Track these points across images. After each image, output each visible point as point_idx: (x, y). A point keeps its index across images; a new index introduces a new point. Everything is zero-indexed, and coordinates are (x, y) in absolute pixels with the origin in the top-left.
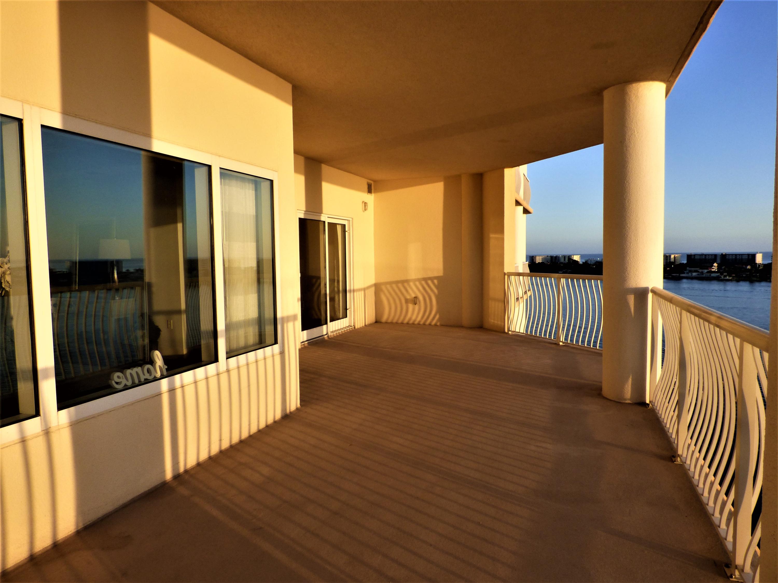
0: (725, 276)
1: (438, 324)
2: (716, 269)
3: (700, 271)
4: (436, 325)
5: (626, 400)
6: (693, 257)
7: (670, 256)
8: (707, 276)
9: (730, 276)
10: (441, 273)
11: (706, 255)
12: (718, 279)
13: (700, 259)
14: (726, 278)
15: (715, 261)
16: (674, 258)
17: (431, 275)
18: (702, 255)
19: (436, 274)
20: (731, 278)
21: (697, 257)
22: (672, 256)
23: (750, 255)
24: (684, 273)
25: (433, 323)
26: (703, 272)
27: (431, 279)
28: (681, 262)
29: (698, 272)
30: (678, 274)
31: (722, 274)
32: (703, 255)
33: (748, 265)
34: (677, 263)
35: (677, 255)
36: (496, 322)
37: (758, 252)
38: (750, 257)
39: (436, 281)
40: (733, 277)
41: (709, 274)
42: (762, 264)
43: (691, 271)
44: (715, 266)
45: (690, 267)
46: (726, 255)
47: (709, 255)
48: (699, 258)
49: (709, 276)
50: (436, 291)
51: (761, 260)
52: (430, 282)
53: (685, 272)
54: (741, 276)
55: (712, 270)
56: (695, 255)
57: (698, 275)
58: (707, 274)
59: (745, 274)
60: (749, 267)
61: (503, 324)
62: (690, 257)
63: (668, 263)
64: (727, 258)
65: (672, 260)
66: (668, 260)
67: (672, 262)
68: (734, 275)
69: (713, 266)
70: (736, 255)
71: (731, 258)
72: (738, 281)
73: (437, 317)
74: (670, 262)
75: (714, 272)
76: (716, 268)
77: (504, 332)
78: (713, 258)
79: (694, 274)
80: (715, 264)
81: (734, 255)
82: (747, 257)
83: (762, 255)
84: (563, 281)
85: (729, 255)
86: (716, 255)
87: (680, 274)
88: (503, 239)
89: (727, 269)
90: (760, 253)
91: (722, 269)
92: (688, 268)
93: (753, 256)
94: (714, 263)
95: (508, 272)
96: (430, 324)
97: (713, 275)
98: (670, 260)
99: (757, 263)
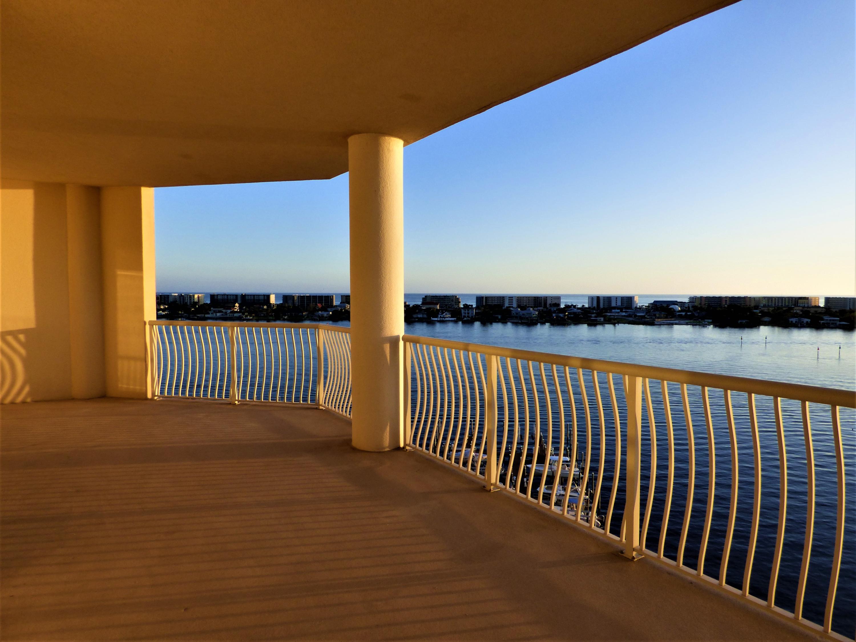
0: (246, 316)
1: (29, 400)
2: (238, 310)
3: (224, 311)
4: (24, 402)
5: (385, 448)
6: (216, 297)
7: (194, 296)
8: (230, 316)
9: (250, 316)
10: (31, 324)
11: (227, 295)
12: (240, 319)
13: (222, 300)
14: (247, 318)
15: (236, 301)
16: (197, 298)
17: (11, 327)
18: (224, 295)
19: (21, 326)
20: (251, 318)
21: (219, 297)
22: (196, 296)
23: (265, 296)
24: (209, 314)
25: (20, 399)
26: (226, 312)
27: (14, 334)
28: (204, 302)
29: (222, 312)
30: (203, 315)
31: (243, 314)
32: (226, 295)
33: (264, 306)
34: (201, 304)
35: (200, 295)
36: (131, 387)
37: (272, 293)
38: (266, 298)
39: (22, 337)
40: (253, 316)
41: (232, 314)
42: (276, 304)
43: (215, 312)
44: (237, 306)
45: (214, 308)
46: (245, 295)
47: (230, 295)
48: (222, 298)
49: (232, 316)
50: (23, 351)
51: (274, 300)
52: (10, 339)
53: (209, 312)
54: (260, 315)
55: (235, 310)
56: (217, 295)
57: (222, 315)
58: (230, 314)
59: (263, 314)
60: (265, 307)
61: (144, 388)
62: (213, 297)
63: (192, 303)
64: (247, 298)
65: (196, 300)
66: (192, 300)
67: (196, 302)
68: (254, 315)
69: (235, 306)
70: (254, 295)
71: (249, 298)
72: (257, 320)
73: (27, 389)
74: (194, 302)
75: (237, 312)
76: (238, 308)
77: (147, 399)
78: (235, 298)
79: (218, 314)
80: (237, 305)
81: (253, 296)
82: (263, 298)
83: (275, 296)
84: (237, 330)
85: (248, 295)
86: (236, 296)
87: (205, 314)
88: (141, 279)
89: (248, 309)
90: (273, 294)
91: (243, 309)
92: (212, 308)
93: (268, 297)
94: (235, 304)
95: (151, 321)
96: (12, 403)
97: (236, 315)
98: (194, 300)
99: (271, 304)
